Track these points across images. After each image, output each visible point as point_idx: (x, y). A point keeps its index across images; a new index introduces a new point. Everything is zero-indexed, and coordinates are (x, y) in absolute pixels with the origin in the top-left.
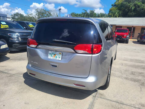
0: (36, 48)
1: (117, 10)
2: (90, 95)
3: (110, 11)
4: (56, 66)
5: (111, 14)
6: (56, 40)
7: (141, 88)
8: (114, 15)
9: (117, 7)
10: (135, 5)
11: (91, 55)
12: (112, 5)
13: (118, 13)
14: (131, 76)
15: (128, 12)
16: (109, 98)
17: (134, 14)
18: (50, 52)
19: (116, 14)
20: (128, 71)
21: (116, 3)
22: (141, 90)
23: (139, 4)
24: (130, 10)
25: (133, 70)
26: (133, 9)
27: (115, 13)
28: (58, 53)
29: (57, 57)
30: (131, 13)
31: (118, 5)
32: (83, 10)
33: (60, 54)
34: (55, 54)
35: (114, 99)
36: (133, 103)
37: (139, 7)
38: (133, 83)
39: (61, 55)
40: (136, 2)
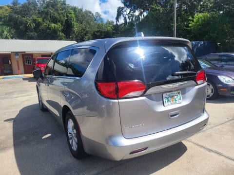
10: (34, 21)
13: (9, 32)
15: (26, 31)
18: (165, 95)
19: (5, 33)
23: (40, 20)
24: (27, 28)
26: (33, 27)
27: (3, 32)
28: (176, 92)
29: (177, 99)
30: (32, 34)
33: (179, 93)
34: (172, 97)
39: (181, 95)
40: (35, 17)
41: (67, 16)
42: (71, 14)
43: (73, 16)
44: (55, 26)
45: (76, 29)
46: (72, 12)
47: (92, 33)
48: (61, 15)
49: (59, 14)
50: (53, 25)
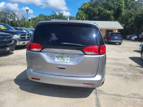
0: (40, 51)
1: (84, 14)
2: (91, 92)
3: (78, 14)
4: (64, 69)
5: (78, 17)
6: (65, 43)
7: (127, 81)
8: (81, 18)
9: (83, 11)
10: (99, 10)
11: (98, 56)
12: (79, 9)
13: (85, 16)
14: (115, 73)
15: (93, 16)
16: (108, 93)
17: (98, 17)
18: (56, 55)
19: (84, 17)
20: (110, 68)
21: (83, 7)
22: (128, 83)
23: (102, 9)
24: (94, 14)
25: (114, 67)
26: (97, 13)
27: (82, 16)
28: (66, 55)
29: (65, 59)
30: (96, 17)
31: (84, 9)
32: (52, 12)
33: (68, 56)
34: (62, 57)
35: (112, 93)
36: (127, 94)
37: (102, 11)
38: (119, 77)
39: (69, 58)
40: (100, 7)
41: (119, 5)
42: (122, 3)
43: (123, 5)
44: (109, 13)
45: (123, 13)
46: (123, 2)
47: (136, 16)
48: (115, 5)
49: (114, 4)
50: (108, 12)
